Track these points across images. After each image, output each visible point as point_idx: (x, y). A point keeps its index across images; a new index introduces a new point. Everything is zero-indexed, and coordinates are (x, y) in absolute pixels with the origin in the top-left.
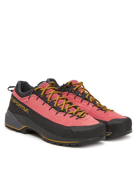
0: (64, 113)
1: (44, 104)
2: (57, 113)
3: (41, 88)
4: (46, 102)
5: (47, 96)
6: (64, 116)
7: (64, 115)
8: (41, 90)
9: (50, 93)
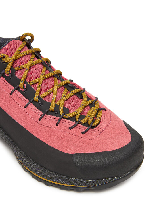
0: (57, 118)
1: (14, 93)
2: (42, 117)
3: (4, 57)
4: (18, 89)
5: (17, 75)
6: (57, 125)
7: (56, 122)
8: (4, 60)
9: (23, 66)
